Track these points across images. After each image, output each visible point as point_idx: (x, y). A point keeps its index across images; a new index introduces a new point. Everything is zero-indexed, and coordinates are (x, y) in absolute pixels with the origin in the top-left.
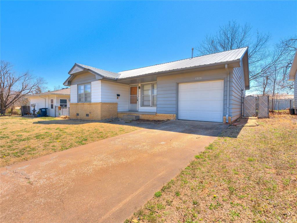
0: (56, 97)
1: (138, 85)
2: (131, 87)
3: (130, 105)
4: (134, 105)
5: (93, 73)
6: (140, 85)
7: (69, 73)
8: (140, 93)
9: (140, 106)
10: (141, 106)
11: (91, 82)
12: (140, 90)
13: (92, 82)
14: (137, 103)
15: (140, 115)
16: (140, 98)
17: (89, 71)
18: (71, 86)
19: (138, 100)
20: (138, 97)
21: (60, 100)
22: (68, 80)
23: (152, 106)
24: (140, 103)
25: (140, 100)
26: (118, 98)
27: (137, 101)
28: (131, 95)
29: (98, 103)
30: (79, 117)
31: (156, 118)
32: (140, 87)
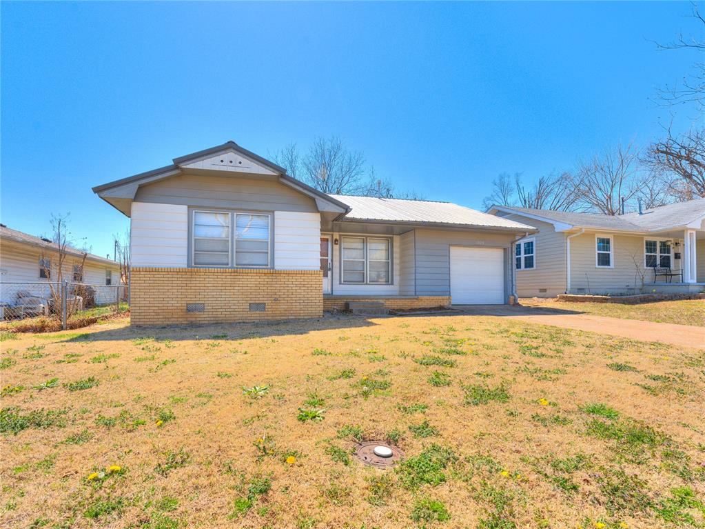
1: (332, 235)
6: (336, 236)
7: (178, 162)
8: (336, 253)
9: (336, 282)
10: (340, 283)
11: (273, 212)
12: (336, 247)
16: (336, 264)
17: (281, 179)
18: (137, 207)
19: (331, 270)
23: (367, 284)
24: (336, 276)
25: (336, 270)
27: (329, 273)
29: (312, 273)
30: (202, 317)
31: (417, 305)
32: (336, 240)
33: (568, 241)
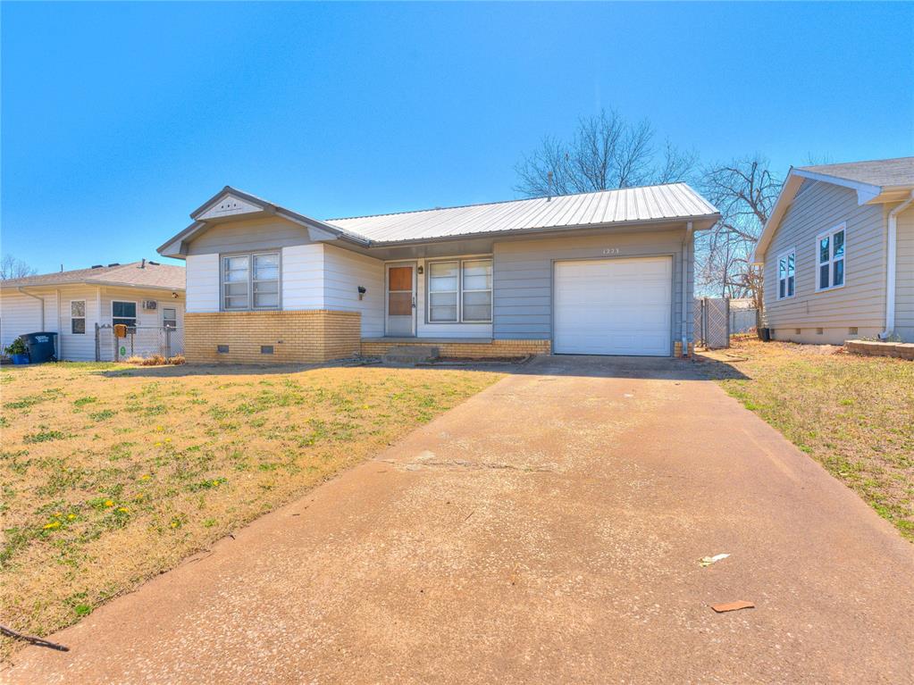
0: (98, 295)
1: (417, 262)
2: (390, 269)
3: (387, 319)
4: (402, 319)
5: (298, 222)
6: (421, 263)
7: (193, 216)
8: (421, 285)
9: (421, 321)
10: (426, 322)
11: (281, 248)
12: (421, 277)
13: (284, 249)
14: (411, 314)
15: (441, 346)
16: (421, 299)
17: (277, 213)
18: (188, 258)
19: (415, 306)
20: (414, 295)
21: (114, 303)
22: (184, 238)
23: (460, 323)
24: (421, 313)
25: (421, 306)
26: (361, 298)
27: (414, 309)
28: (390, 289)
29: (313, 313)
30: (228, 357)
31: (492, 352)
32: (421, 268)
33: (892, 222)
